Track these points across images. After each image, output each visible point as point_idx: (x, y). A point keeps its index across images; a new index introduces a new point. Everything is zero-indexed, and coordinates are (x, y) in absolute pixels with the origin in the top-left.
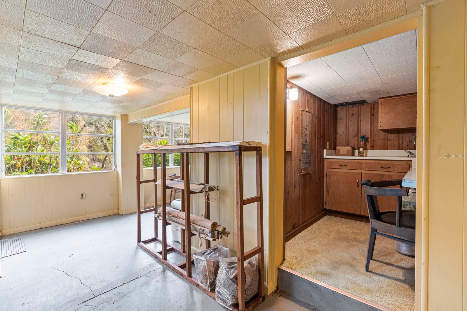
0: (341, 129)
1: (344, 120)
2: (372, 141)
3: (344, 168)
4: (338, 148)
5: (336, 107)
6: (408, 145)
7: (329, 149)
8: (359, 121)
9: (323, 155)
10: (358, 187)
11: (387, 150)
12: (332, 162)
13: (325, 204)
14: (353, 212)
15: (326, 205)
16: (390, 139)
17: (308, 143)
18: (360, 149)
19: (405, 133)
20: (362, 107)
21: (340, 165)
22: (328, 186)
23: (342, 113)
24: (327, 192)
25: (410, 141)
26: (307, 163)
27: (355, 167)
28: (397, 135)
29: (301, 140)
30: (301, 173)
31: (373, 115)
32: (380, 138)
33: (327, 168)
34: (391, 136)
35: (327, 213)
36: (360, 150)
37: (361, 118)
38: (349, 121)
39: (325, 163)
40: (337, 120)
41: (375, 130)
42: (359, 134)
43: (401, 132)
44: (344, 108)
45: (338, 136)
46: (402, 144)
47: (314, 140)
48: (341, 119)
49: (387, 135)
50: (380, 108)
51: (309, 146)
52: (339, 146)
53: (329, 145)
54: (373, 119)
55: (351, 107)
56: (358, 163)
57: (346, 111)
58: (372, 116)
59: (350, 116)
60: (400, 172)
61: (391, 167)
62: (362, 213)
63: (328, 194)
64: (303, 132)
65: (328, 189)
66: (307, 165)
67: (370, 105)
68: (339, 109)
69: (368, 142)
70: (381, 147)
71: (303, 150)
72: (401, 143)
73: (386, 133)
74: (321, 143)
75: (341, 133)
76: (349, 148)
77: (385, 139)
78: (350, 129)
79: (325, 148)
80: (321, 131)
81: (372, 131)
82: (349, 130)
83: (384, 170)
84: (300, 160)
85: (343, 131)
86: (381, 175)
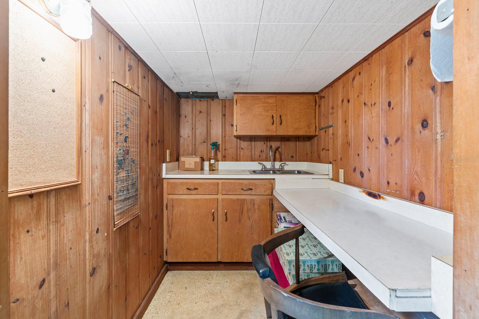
0: (185, 131)
1: (189, 118)
2: (224, 149)
3: (194, 192)
4: (182, 159)
5: (179, 99)
6: (260, 156)
7: (170, 162)
8: (209, 121)
9: (160, 174)
10: (213, 220)
11: (239, 161)
12: (175, 183)
13: (165, 254)
14: (207, 260)
15: (167, 255)
16: (243, 147)
17: (130, 157)
18: (211, 160)
19: (257, 141)
20: (212, 102)
21: (188, 189)
22: (170, 223)
23: (186, 107)
24: (168, 234)
25: (261, 151)
26: (128, 199)
27: (209, 191)
28: (249, 143)
29: (114, 151)
30: (114, 227)
31: (224, 115)
32: (233, 146)
33: (168, 194)
34: (244, 144)
35: (169, 267)
36: (211, 163)
37: (210, 116)
38: (195, 120)
39: (165, 185)
40: (180, 118)
41: (227, 135)
42: (209, 140)
43: (253, 140)
44: (190, 100)
45: (182, 140)
46: (255, 154)
47: (145, 148)
48: (186, 117)
49: (240, 143)
50: (235, 106)
51: (133, 162)
52: (183, 155)
53: (171, 154)
54: (225, 121)
55: (199, 101)
56: (214, 184)
57: (192, 106)
58: (224, 117)
59: (197, 114)
60: (262, 194)
61: (253, 188)
62: (220, 259)
63: (170, 237)
64: (117, 133)
65: (170, 228)
66: (131, 201)
67: (221, 101)
68: (183, 101)
69: (219, 151)
70: (234, 157)
71: (118, 174)
72: (253, 154)
73: (239, 140)
74: (158, 153)
75: (186, 136)
76: (198, 160)
77: (237, 148)
78: (198, 131)
79: (164, 161)
80: (158, 132)
81: (224, 137)
82: (197, 133)
83: (245, 193)
84: (110, 198)
85: (188, 134)
86: (241, 200)
